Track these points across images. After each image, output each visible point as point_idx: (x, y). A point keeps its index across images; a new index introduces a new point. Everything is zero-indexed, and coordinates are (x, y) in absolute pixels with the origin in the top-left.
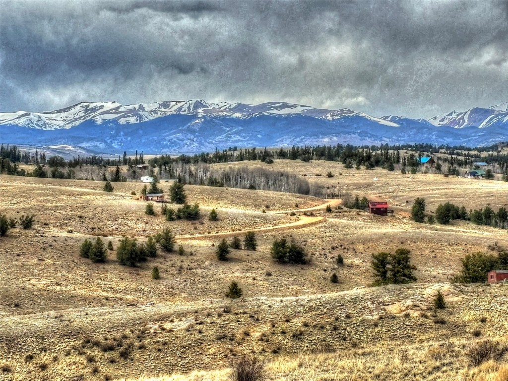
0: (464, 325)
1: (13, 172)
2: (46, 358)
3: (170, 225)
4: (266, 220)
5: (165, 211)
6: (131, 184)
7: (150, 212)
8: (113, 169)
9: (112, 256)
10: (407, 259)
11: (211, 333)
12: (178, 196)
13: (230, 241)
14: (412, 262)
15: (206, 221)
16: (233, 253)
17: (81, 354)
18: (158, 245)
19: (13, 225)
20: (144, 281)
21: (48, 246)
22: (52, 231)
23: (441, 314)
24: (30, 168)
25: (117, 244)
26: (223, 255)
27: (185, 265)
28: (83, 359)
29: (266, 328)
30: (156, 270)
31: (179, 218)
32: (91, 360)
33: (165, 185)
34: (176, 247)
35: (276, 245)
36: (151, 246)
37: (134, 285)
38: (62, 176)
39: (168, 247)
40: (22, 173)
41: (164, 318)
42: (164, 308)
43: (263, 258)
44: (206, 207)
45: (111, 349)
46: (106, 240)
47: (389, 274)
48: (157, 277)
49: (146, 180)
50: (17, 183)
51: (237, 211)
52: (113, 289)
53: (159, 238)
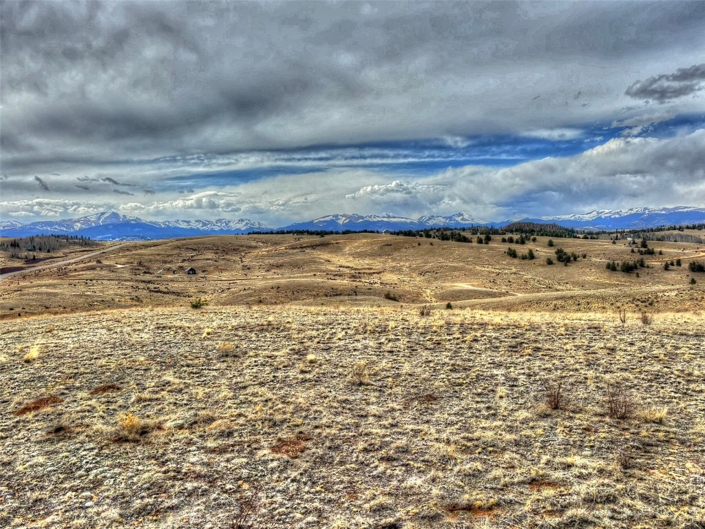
1: (575, 237)
2: (619, 304)
3: (642, 256)
4: (685, 254)
5: (639, 251)
6: (622, 241)
7: (633, 251)
8: (615, 235)
9: (619, 268)
11: (687, 297)
12: (644, 245)
13: (669, 262)
15: (657, 255)
16: (671, 267)
18: (638, 264)
19: (579, 257)
20: (633, 278)
21: (593, 265)
22: (594, 259)
24: (581, 236)
25: (620, 264)
26: (666, 268)
27: (650, 272)
28: (633, 305)
30: (637, 274)
31: (645, 253)
32: (637, 306)
33: (639, 241)
34: (646, 265)
35: (691, 264)
36: (635, 265)
37: (628, 279)
38: (594, 238)
39: (642, 265)
40: (579, 238)
41: (664, 291)
42: (662, 287)
43: (685, 269)
44: (657, 249)
45: (645, 302)
46: (616, 262)
48: (638, 276)
49: (629, 239)
50: (578, 241)
51: (671, 251)
52: (620, 281)
53: (638, 261)
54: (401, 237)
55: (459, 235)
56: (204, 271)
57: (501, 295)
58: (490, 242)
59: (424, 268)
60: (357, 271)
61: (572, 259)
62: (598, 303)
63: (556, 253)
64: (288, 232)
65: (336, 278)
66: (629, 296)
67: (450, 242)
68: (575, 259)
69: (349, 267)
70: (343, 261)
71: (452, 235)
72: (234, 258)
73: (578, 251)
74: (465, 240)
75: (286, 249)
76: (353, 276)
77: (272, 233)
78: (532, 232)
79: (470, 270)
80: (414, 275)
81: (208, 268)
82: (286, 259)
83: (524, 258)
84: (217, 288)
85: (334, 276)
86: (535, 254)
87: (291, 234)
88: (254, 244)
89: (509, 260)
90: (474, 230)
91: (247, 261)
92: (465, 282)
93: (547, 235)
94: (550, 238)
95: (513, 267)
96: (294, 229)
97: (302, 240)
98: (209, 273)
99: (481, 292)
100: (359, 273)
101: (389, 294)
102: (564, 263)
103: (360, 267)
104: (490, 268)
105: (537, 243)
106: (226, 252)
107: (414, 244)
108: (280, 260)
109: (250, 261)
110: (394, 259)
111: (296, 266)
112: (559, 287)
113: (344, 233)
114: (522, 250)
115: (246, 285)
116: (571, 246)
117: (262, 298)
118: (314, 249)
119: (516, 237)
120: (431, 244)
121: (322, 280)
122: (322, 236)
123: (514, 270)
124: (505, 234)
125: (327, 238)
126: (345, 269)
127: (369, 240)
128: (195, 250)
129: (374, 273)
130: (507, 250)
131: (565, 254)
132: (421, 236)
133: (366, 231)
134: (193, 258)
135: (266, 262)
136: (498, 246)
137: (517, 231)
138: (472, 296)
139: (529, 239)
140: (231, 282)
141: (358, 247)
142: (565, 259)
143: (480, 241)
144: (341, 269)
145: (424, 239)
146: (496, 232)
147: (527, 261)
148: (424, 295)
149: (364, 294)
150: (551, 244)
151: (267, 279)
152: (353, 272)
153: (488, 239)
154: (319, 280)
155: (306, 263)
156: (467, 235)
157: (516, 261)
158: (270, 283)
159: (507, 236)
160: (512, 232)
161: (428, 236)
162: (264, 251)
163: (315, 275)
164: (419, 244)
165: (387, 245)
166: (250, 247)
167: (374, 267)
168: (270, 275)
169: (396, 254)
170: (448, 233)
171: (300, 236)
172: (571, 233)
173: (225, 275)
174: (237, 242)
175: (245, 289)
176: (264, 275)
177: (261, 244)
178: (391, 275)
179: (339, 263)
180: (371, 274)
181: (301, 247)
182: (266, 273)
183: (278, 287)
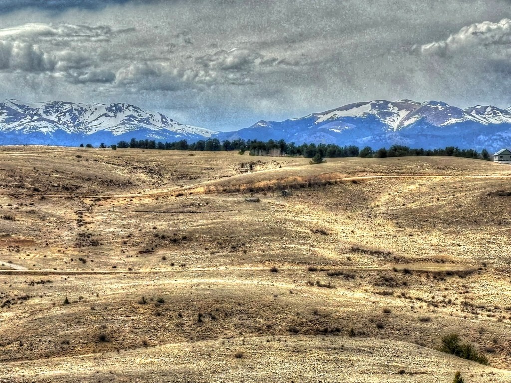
60: (400, 267)
65: (336, 281)
69: (377, 253)
72: (60, 213)
75: (208, 192)
76: (387, 281)
77: (183, 146)
82: (200, 222)
85: (331, 275)
87: (236, 153)
88: (122, 173)
91: (93, 222)
96: (245, 139)
97: (259, 170)
100: (406, 272)
103: (411, 254)
109: (104, 223)
113: (383, 154)
115: (75, 289)
117: (110, 327)
118: (286, 195)
121: (292, 286)
122: (319, 161)
125: (330, 164)
127: (449, 179)
129: (449, 274)
133: (450, 152)
135: (149, 225)
140: (37, 278)
141: (414, 196)
144: (355, 257)
149: (404, 334)
151: (137, 276)
152: (388, 266)
155: (258, 233)
158: (145, 286)
163: (275, 271)
165: (501, 194)
166: (111, 183)
167: (453, 257)
168: (147, 266)
171: (255, 158)
173: (26, 259)
174: (78, 168)
175: (67, 302)
176: (134, 264)
177: (143, 176)
178: (498, 283)
179: (353, 240)
180: (440, 276)
181: (251, 190)
182: (140, 260)
183: (161, 301)
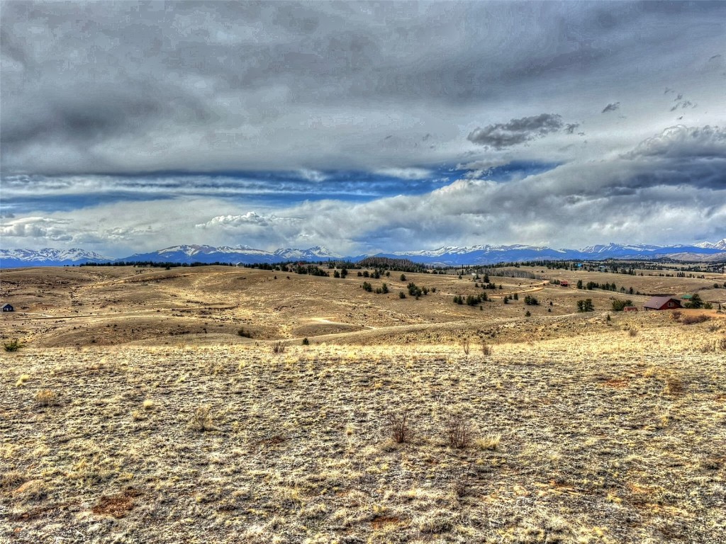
0: (619, 326)
1: (425, 272)
2: (465, 336)
3: (485, 291)
4: (521, 289)
5: (482, 286)
6: (467, 276)
7: (477, 286)
8: (461, 270)
9: (465, 302)
10: (590, 303)
11: (523, 329)
12: (486, 280)
13: (508, 296)
14: (592, 304)
15: (498, 289)
16: (510, 301)
17: (478, 335)
18: (481, 298)
19: (429, 291)
20: (477, 311)
21: (441, 298)
22: (442, 293)
23: (610, 323)
24: (431, 271)
25: (466, 298)
26: (506, 301)
27: (492, 305)
28: (478, 337)
29: (543, 327)
30: (481, 307)
31: (487, 288)
32: (481, 337)
33: (482, 276)
34: (488, 299)
35: (526, 298)
36: (479, 298)
37: (473, 312)
38: (442, 273)
39: (485, 299)
40: (429, 273)
41: (504, 323)
42: (503, 320)
43: (521, 303)
44: (497, 284)
45: (488, 334)
46: (462, 296)
47: (584, 308)
48: (482, 309)
49: (473, 274)
50: (428, 276)
51: (509, 286)
52: (466, 314)
53: (482, 295)
54: (256, 270)
55: (317, 269)
56: (24, 308)
57: (357, 329)
58: (346, 277)
59: (281, 303)
60: (207, 307)
61: (422, 293)
62: (447, 335)
63: (409, 287)
64: (128, 264)
65: (184, 314)
66: (474, 328)
67: (307, 275)
68: (426, 292)
69: (197, 302)
70: (191, 297)
71: (308, 268)
72: (62, 293)
73: (429, 286)
74: (322, 274)
75: (126, 282)
76: (203, 312)
77: (109, 264)
78: (386, 266)
79: (328, 304)
80: (270, 310)
81: (29, 305)
82: (126, 294)
83: (378, 292)
84: (40, 328)
85: (181, 312)
86: (389, 288)
87: (132, 266)
88: (86, 276)
89: (364, 294)
90: (332, 264)
91: (78, 296)
92: (322, 316)
93: (400, 270)
94: (403, 273)
95: (369, 300)
96: (135, 261)
97: (144, 273)
98: (31, 310)
99: (338, 327)
100: (210, 309)
101: (242, 331)
102: (415, 297)
103: (210, 302)
104: (346, 303)
105: (390, 277)
106: (53, 285)
107: (270, 278)
108: (119, 295)
109: (83, 296)
110: (248, 294)
111: (138, 301)
112: (411, 320)
113: (193, 265)
114: (377, 284)
115: (77, 323)
116: (421, 280)
117: (96, 337)
118: (157, 282)
119: (371, 271)
120: (288, 278)
121: (167, 317)
122: (168, 269)
123: (369, 304)
124: (360, 268)
125: (173, 270)
126: (194, 305)
127: (221, 274)
128: (14, 283)
129: (226, 308)
130: (363, 285)
131: (416, 288)
132: (278, 269)
133: (218, 264)
134: (11, 293)
135: (102, 297)
136: (354, 279)
137: (371, 265)
138: (329, 331)
139: (383, 274)
140: (58, 320)
141: (208, 281)
142: (416, 293)
143: (337, 275)
144: (190, 304)
145: (281, 272)
146: (352, 267)
147: (381, 295)
148: (281, 331)
149: (215, 331)
150: (403, 279)
151: (101, 316)
152: (202, 307)
153: (345, 274)
154: (163, 317)
155: (149, 298)
156: (324, 268)
157: (371, 295)
158: (107, 320)
159: (363, 270)
160: (367, 266)
161: (285, 269)
162: (99, 285)
163: (158, 311)
164: (275, 278)
165: (241, 279)
166: (82, 280)
167: (227, 302)
168: (106, 311)
169: (251, 288)
170: (306, 266)
171: (142, 268)
172: (422, 268)
173: (51, 313)
174: (67, 275)
175: (75, 328)
176: (99, 312)
177: (96, 277)
178: (245, 311)
179: (188, 298)
180: (222, 309)
181: (143, 281)
182: (101, 310)
183: (116, 325)
